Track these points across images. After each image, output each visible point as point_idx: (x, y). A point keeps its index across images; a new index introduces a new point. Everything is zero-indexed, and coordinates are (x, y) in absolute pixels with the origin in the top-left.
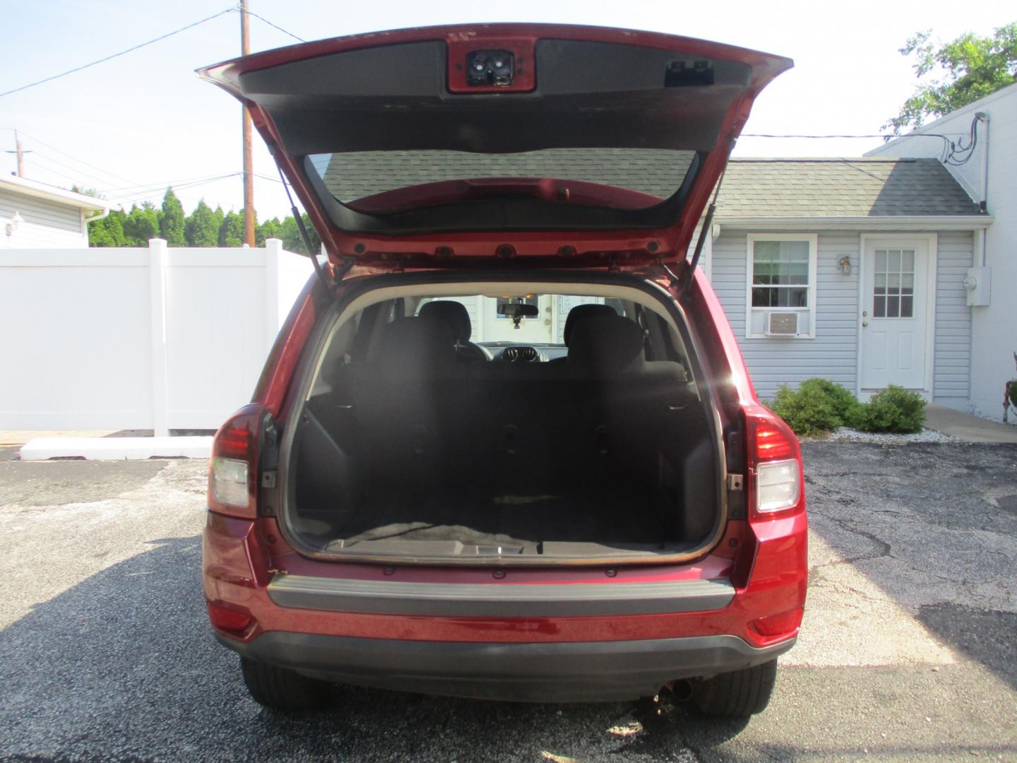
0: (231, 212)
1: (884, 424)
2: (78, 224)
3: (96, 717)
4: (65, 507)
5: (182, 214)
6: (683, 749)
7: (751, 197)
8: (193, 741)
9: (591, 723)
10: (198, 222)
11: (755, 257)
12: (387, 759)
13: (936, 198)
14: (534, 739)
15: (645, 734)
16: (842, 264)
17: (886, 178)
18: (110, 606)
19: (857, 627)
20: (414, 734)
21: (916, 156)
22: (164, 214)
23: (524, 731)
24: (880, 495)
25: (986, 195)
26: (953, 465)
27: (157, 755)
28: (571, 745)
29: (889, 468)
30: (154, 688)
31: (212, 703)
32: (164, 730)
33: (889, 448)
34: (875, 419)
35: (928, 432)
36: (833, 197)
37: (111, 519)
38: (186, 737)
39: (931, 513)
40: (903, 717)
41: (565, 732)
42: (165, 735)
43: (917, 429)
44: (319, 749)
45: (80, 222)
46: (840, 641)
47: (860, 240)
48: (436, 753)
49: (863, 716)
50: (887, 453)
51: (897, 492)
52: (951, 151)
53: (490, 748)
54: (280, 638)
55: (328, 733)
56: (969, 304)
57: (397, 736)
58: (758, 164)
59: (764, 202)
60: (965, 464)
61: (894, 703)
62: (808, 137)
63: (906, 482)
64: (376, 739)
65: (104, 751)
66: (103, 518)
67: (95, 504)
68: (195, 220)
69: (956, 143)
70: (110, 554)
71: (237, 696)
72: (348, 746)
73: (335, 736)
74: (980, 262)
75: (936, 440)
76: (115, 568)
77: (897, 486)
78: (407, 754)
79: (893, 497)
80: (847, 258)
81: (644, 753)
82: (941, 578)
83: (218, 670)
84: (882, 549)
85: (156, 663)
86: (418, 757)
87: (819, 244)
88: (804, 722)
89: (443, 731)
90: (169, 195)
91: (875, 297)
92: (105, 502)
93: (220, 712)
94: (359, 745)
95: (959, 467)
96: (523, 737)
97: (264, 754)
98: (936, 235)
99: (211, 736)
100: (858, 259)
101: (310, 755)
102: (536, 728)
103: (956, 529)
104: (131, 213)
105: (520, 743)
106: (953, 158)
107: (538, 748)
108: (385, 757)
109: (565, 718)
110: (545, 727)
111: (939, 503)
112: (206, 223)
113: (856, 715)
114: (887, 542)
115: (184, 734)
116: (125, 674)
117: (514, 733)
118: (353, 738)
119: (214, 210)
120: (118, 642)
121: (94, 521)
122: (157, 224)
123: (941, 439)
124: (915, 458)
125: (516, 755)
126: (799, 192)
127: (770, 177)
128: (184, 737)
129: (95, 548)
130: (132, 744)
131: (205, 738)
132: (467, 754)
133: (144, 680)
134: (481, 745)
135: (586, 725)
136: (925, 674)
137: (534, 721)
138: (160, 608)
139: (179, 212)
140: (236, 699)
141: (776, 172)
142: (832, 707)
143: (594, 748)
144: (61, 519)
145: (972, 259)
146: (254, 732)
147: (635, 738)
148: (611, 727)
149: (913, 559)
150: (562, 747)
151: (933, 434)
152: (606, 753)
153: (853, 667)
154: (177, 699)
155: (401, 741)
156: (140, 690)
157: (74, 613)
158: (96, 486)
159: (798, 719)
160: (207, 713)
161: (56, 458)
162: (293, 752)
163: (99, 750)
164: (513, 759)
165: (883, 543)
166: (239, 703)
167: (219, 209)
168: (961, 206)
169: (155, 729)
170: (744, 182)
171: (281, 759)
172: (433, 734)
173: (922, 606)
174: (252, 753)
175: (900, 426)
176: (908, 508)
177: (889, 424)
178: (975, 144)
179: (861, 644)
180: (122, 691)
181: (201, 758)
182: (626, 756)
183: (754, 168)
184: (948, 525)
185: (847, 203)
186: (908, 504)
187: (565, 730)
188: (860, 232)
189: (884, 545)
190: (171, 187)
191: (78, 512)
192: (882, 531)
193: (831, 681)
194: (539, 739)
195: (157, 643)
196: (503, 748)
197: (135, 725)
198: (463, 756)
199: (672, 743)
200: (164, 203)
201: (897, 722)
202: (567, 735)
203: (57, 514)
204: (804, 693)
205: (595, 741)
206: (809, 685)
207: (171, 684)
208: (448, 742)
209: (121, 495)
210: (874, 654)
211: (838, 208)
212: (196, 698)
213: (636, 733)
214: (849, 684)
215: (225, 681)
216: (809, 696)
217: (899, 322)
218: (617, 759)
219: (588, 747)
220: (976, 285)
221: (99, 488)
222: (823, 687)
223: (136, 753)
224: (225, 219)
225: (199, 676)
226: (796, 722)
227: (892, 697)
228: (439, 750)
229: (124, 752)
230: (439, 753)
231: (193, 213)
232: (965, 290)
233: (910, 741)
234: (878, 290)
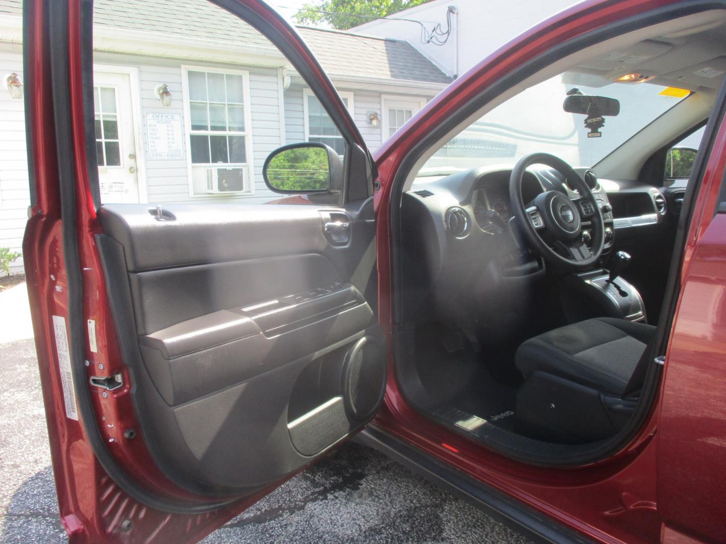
11: (310, 111)
13: (424, 70)
16: (371, 119)
25: (457, 70)
47: (381, 100)
80: (376, 114)
87: (355, 101)
98: (425, 99)
178: (450, 31)
188: (381, 93)
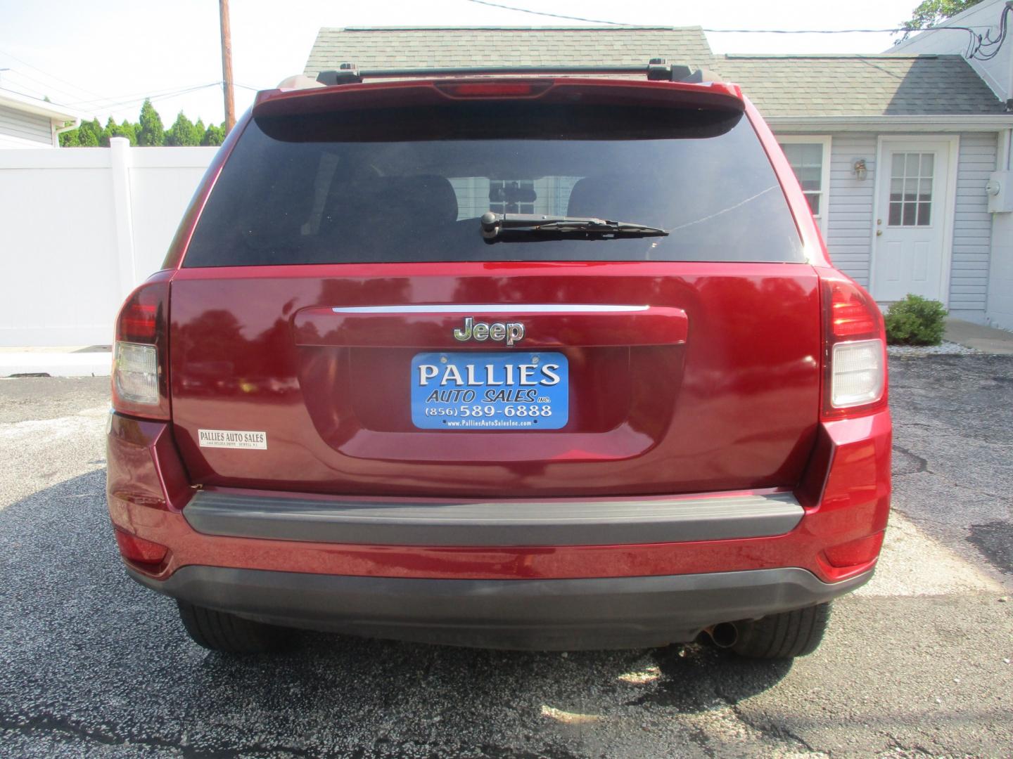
0: (211, 125)
1: (901, 335)
2: (49, 135)
3: (9, 663)
4: (17, 425)
5: (160, 127)
6: (715, 699)
7: (763, 96)
8: (122, 693)
9: (603, 666)
10: (179, 135)
12: (356, 714)
13: (959, 96)
14: (534, 688)
15: (668, 680)
16: (857, 169)
17: (904, 75)
18: (49, 532)
19: (903, 551)
20: (390, 682)
21: (938, 53)
22: (142, 127)
23: (522, 678)
24: (907, 408)
26: (979, 376)
27: (76, 711)
28: (579, 695)
29: (912, 380)
30: (85, 628)
31: (151, 645)
32: (90, 678)
33: (908, 360)
34: (893, 330)
35: (947, 344)
36: (850, 96)
37: (66, 436)
38: (114, 687)
39: (964, 426)
40: (976, 658)
41: (572, 678)
42: (88, 686)
43: (936, 342)
44: (273, 703)
45: (51, 133)
46: (887, 567)
47: (877, 142)
48: (416, 706)
49: (928, 657)
50: (907, 366)
51: (924, 405)
52: (977, 44)
53: (481, 699)
54: (203, 575)
55: (286, 682)
56: (990, 211)
57: (369, 685)
58: (769, 61)
59: (776, 101)
60: (992, 375)
61: (962, 640)
62: (823, 32)
63: (932, 394)
64: (343, 689)
65: (13, 706)
66: (58, 435)
67: (50, 422)
68: (175, 134)
69: (984, 36)
70: (58, 474)
71: (181, 636)
72: (309, 699)
73: (294, 686)
74: (1005, 166)
75: (957, 352)
76: (61, 489)
77: (924, 398)
78: (380, 708)
79: (921, 409)
80: (863, 161)
81: (668, 705)
82: (988, 495)
83: (162, 605)
84: (917, 465)
85: (92, 597)
86: (394, 711)
87: (833, 146)
88: (858, 665)
89: (425, 678)
90: (147, 107)
91: (891, 204)
92: (63, 419)
93: (158, 657)
94: (322, 698)
95: (987, 379)
96: (521, 686)
97: (206, 708)
98: (958, 137)
99: (144, 686)
100: (875, 163)
101: (262, 710)
102: (537, 674)
103: (996, 443)
104: (107, 127)
105: (517, 693)
106: (980, 51)
107: (540, 698)
108: (354, 712)
109: (572, 661)
110: (548, 672)
111: (970, 415)
112: (187, 137)
113: (920, 655)
114: (921, 456)
115: (113, 683)
116: (53, 611)
117: (511, 680)
118: (315, 688)
119: (194, 123)
120: (51, 573)
121: (47, 440)
122: (135, 138)
123: (962, 352)
124: (938, 370)
125: (513, 709)
126: (813, 90)
127: (782, 75)
128: (112, 688)
129: (43, 467)
130: (48, 697)
131: (136, 689)
132: (454, 707)
133: (74, 617)
134: (471, 695)
135: (597, 669)
136: (992, 605)
137: (535, 665)
138: (105, 533)
139: (157, 125)
140: (180, 640)
141: (787, 70)
142: (889, 646)
143: (608, 699)
144: (11, 437)
145: (995, 163)
146: (196, 682)
147: (657, 685)
148: (627, 672)
149: (953, 475)
150: (568, 697)
151: (953, 346)
152: (622, 705)
153: (906, 597)
154: (110, 640)
155: (373, 691)
156: (67, 630)
157: (6, 540)
158: (55, 403)
159: (851, 661)
160: (142, 658)
161: (18, 375)
162: (241, 706)
163: (7, 705)
164: (509, 714)
165: (918, 457)
166: (183, 646)
167: (200, 122)
168: (987, 105)
169: (78, 678)
170: (754, 80)
171: (226, 715)
172: (413, 682)
173: (973, 526)
174: (192, 708)
175: (919, 337)
176: (941, 420)
177: (907, 336)
178: (1004, 37)
179: (911, 570)
180: (45, 631)
181: (128, 715)
182: (646, 709)
183: (764, 65)
184: (986, 438)
185: (864, 101)
186: (938, 416)
187: (571, 675)
188: (878, 133)
189: (919, 461)
190: (148, 98)
191: (32, 430)
192: (915, 445)
193: (883, 614)
194: (541, 687)
195: (96, 573)
196: (497, 699)
197: (54, 674)
198: (449, 709)
199: (702, 692)
200: (141, 116)
201: (969, 663)
202: (574, 683)
203: (8, 432)
204: (854, 629)
205: (610, 689)
206: (858, 619)
207: (105, 622)
208: (431, 692)
209: (81, 413)
210: (928, 582)
211: (855, 107)
212: (132, 639)
213: (657, 679)
214: (905, 616)
215: (170, 618)
216: (859, 632)
217: (915, 231)
218: (637, 713)
219: (600, 697)
220: (999, 191)
221: (59, 405)
222: (875, 621)
223: (51, 709)
224: (206, 132)
225: (139, 612)
226: (848, 665)
227: (958, 633)
228: (419, 702)
229: (37, 707)
230: (420, 706)
231: (173, 127)
232: (986, 196)
233: (989, 687)
234: (894, 197)
